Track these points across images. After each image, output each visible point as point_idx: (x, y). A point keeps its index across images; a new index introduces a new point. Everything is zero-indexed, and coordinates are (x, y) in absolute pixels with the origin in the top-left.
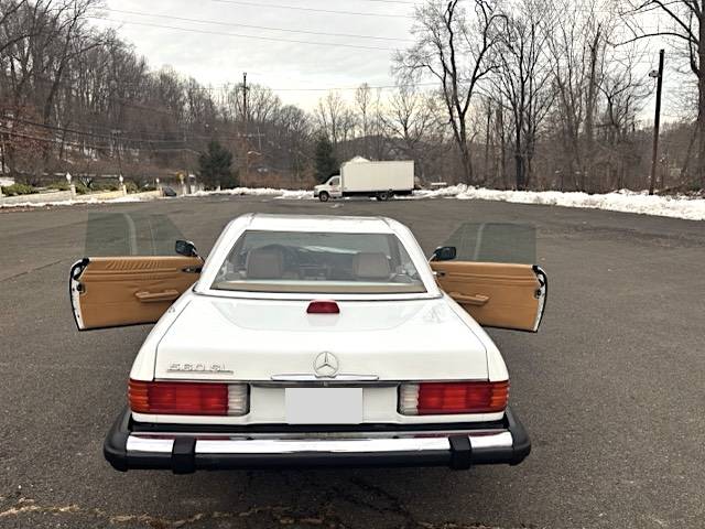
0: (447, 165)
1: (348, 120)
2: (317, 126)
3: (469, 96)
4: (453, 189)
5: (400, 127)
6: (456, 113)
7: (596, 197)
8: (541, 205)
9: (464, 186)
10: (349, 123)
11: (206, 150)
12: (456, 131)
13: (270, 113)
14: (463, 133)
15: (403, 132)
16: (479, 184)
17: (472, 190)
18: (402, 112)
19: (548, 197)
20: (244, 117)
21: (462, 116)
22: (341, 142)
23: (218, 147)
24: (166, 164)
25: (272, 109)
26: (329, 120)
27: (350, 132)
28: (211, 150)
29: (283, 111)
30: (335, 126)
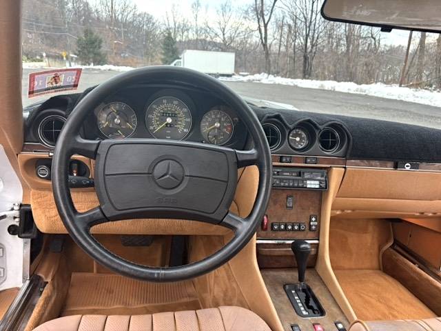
1: (184, 25)
2: (163, 28)
3: (272, 12)
4: (257, 76)
5: (220, 33)
6: (262, 24)
7: (364, 86)
8: (324, 90)
9: (266, 75)
10: (185, 29)
11: (82, 35)
12: (261, 38)
13: (130, 15)
14: (266, 38)
15: (222, 36)
16: (277, 73)
17: (271, 77)
18: (222, 23)
19: (329, 85)
20: (111, 17)
21: (266, 26)
22: (180, 41)
23: (92, 33)
24: (53, 45)
25: (132, 13)
26: (172, 25)
27: (186, 33)
28: (86, 35)
29: (139, 15)
30: (177, 29)
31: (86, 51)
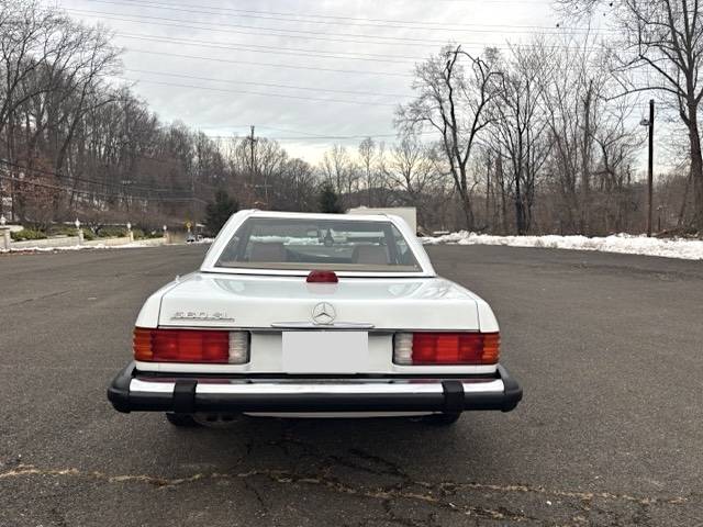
0: (450, 215)
1: (352, 173)
2: (322, 178)
3: (469, 147)
4: (455, 236)
5: (402, 178)
6: (457, 164)
7: (596, 240)
8: (543, 248)
9: (466, 233)
10: (353, 176)
11: (214, 199)
12: (457, 182)
13: (277, 165)
14: (464, 182)
15: (406, 184)
16: (481, 231)
17: (474, 236)
18: (405, 165)
19: (548, 240)
20: (251, 170)
21: (462, 166)
22: (346, 194)
23: (226, 196)
24: (173, 214)
25: (279, 162)
26: (334, 172)
27: (354, 183)
28: (218, 199)
29: (289, 164)
30: (340, 179)
31: (217, 219)
